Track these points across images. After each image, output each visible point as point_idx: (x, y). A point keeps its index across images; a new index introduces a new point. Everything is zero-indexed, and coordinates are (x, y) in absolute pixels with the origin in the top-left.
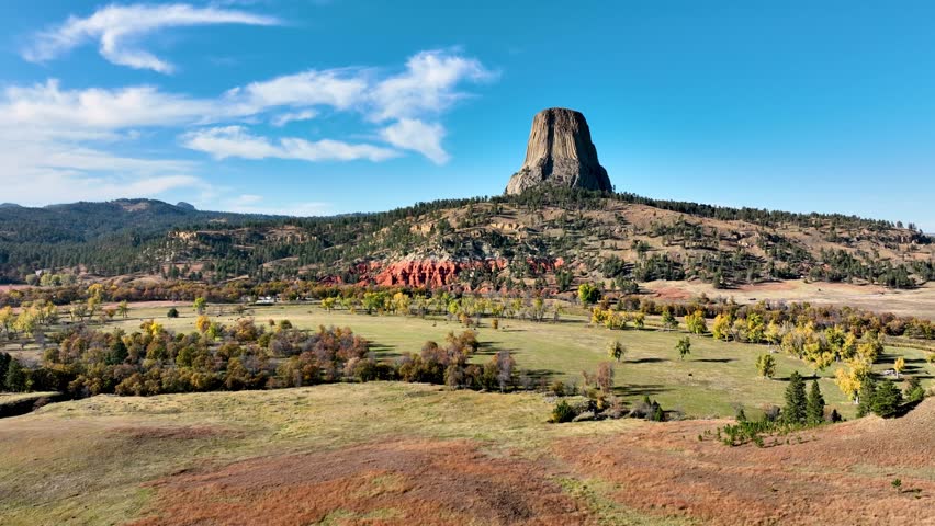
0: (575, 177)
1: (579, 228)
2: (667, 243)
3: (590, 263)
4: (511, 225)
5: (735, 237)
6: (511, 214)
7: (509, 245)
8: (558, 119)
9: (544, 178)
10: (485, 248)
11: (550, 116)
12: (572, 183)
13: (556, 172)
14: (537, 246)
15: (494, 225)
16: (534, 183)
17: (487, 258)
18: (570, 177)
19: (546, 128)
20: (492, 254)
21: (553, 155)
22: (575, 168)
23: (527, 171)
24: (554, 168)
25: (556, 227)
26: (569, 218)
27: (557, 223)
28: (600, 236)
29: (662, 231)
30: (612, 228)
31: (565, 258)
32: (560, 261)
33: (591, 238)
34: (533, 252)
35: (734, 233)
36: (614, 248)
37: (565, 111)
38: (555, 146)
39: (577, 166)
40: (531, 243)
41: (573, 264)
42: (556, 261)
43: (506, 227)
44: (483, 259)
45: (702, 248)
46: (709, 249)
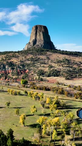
0: (42, 45)
1: (36, 61)
2: (59, 65)
3: (35, 72)
4: (16, 60)
5: (80, 63)
6: (18, 56)
7: (14, 66)
8: (39, 28)
9: (34, 45)
10: (7, 67)
11: (36, 27)
12: (41, 47)
13: (37, 43)
14: (22, 66)
15: (12, 60)
16: (31, 47)
17: (6, 70)
18: (41, 45)
19: (35, 31)
20: (8, 68)
21: (37, 39)
22: (42, 42)
23: (29, 43)
24: (37, 42)
25: (29, 61)
26: (34, 58)
27: (29, 59)
28: (41, 63)
29: (59, 62)
30: (45, 61)
31: (29, 70)
32: (27, 71)
33: (38, 64)
34: (20, 68)
35: (80, 62)
36: (44, 67)
37: (41, 26)
38: (37, 36)
39: (43, 41)
40: (21, 65)
41: (31, 72)
42: (26, 70)
43: (15, 60)
44: (5, 70)
45: (68, 67)
46: (70, 67)
